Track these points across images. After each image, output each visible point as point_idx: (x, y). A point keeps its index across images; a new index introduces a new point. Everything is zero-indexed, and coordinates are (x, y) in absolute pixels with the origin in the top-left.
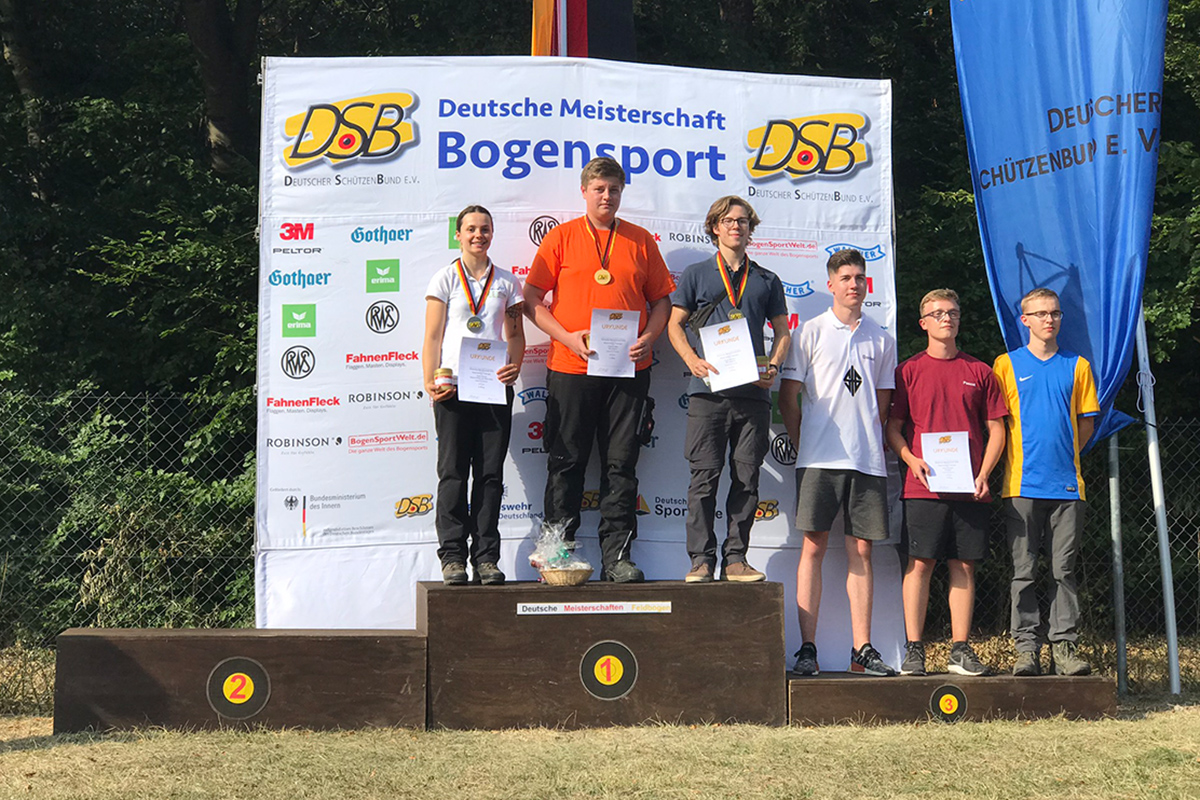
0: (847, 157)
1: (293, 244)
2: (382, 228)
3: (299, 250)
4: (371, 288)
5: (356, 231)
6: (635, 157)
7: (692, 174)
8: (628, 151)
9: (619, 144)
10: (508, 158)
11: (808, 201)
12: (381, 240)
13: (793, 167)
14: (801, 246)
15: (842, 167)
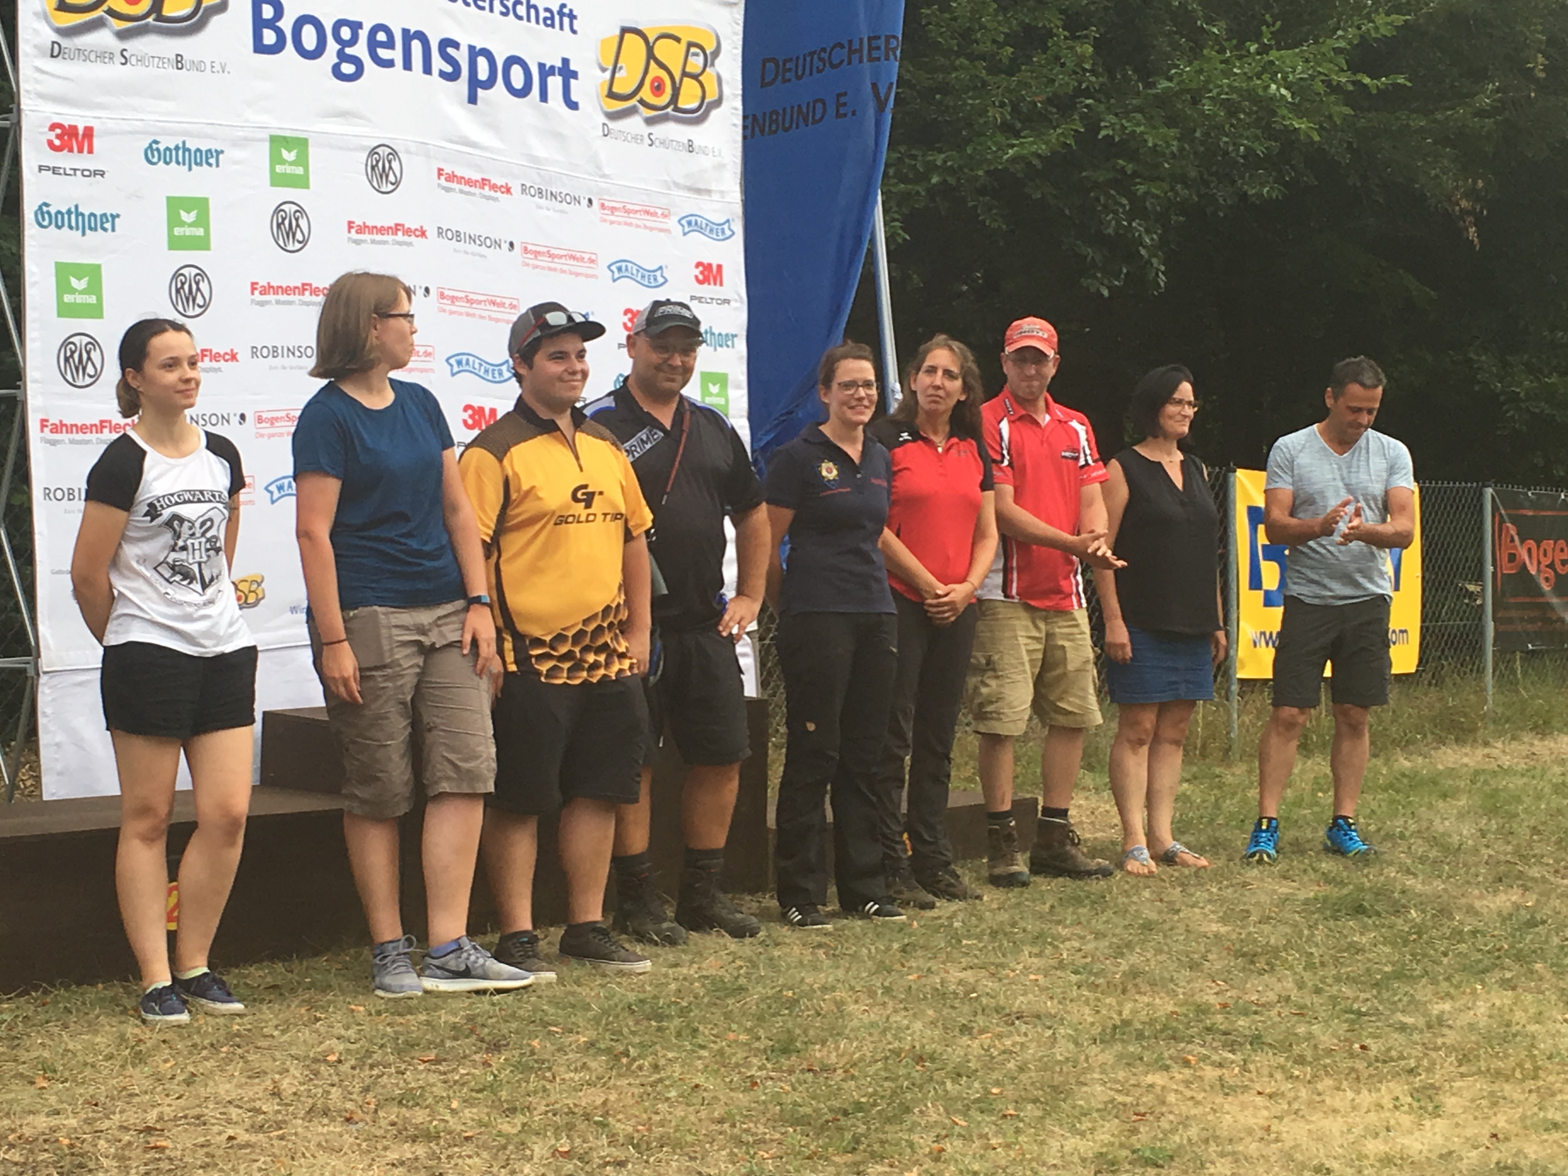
0: (699, 92)
1: (65, 159)
2: (184, 143)
3: (75, 170)
4: (175, 243)
5: (150, 146)
6: (482, 63)
7: (544, 97)
8: (474, 53)
9: (464, 42)
10: (338, 47)
11: (662, 149)
12: (184, 164)
13: (645, 98)
14: (655, 214)
15: (694, 105)
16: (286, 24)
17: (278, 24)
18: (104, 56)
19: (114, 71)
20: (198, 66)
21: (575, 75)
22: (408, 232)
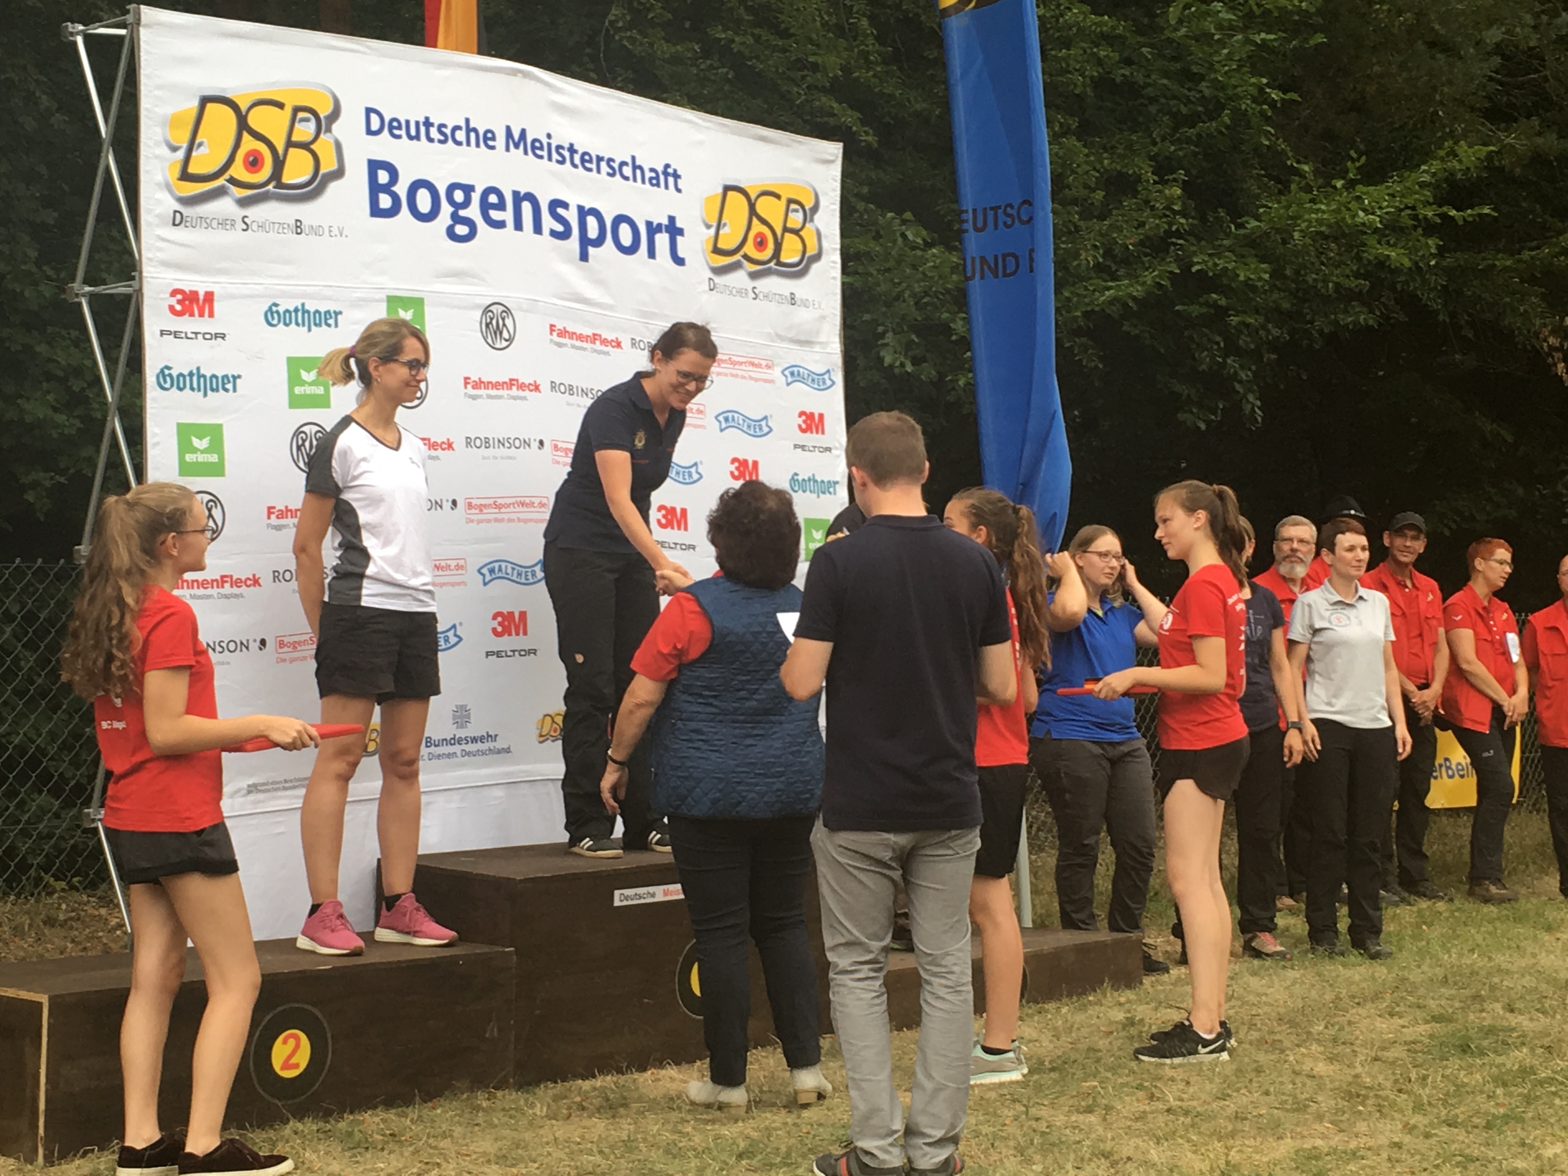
0: (800, 246)
1: (187, 324)
2: (303, 305)
3: (196, 333)
4: (295, 402)
5: (270, 309)
6: (592, 222)
7: (652, 254)
8: (583, 213)
9: (573, 202)
10: (452, 209)
11: (765, 303)
12: (304, 325)
13: (749, 254)
14: (759, 366)
15: (795, 259)
16: (401, 189)
17: (394, 189)
18: (225, 223)
19: (236, 236)
20: (316, 231)
21: (681, 232)
22: (522, 387)
